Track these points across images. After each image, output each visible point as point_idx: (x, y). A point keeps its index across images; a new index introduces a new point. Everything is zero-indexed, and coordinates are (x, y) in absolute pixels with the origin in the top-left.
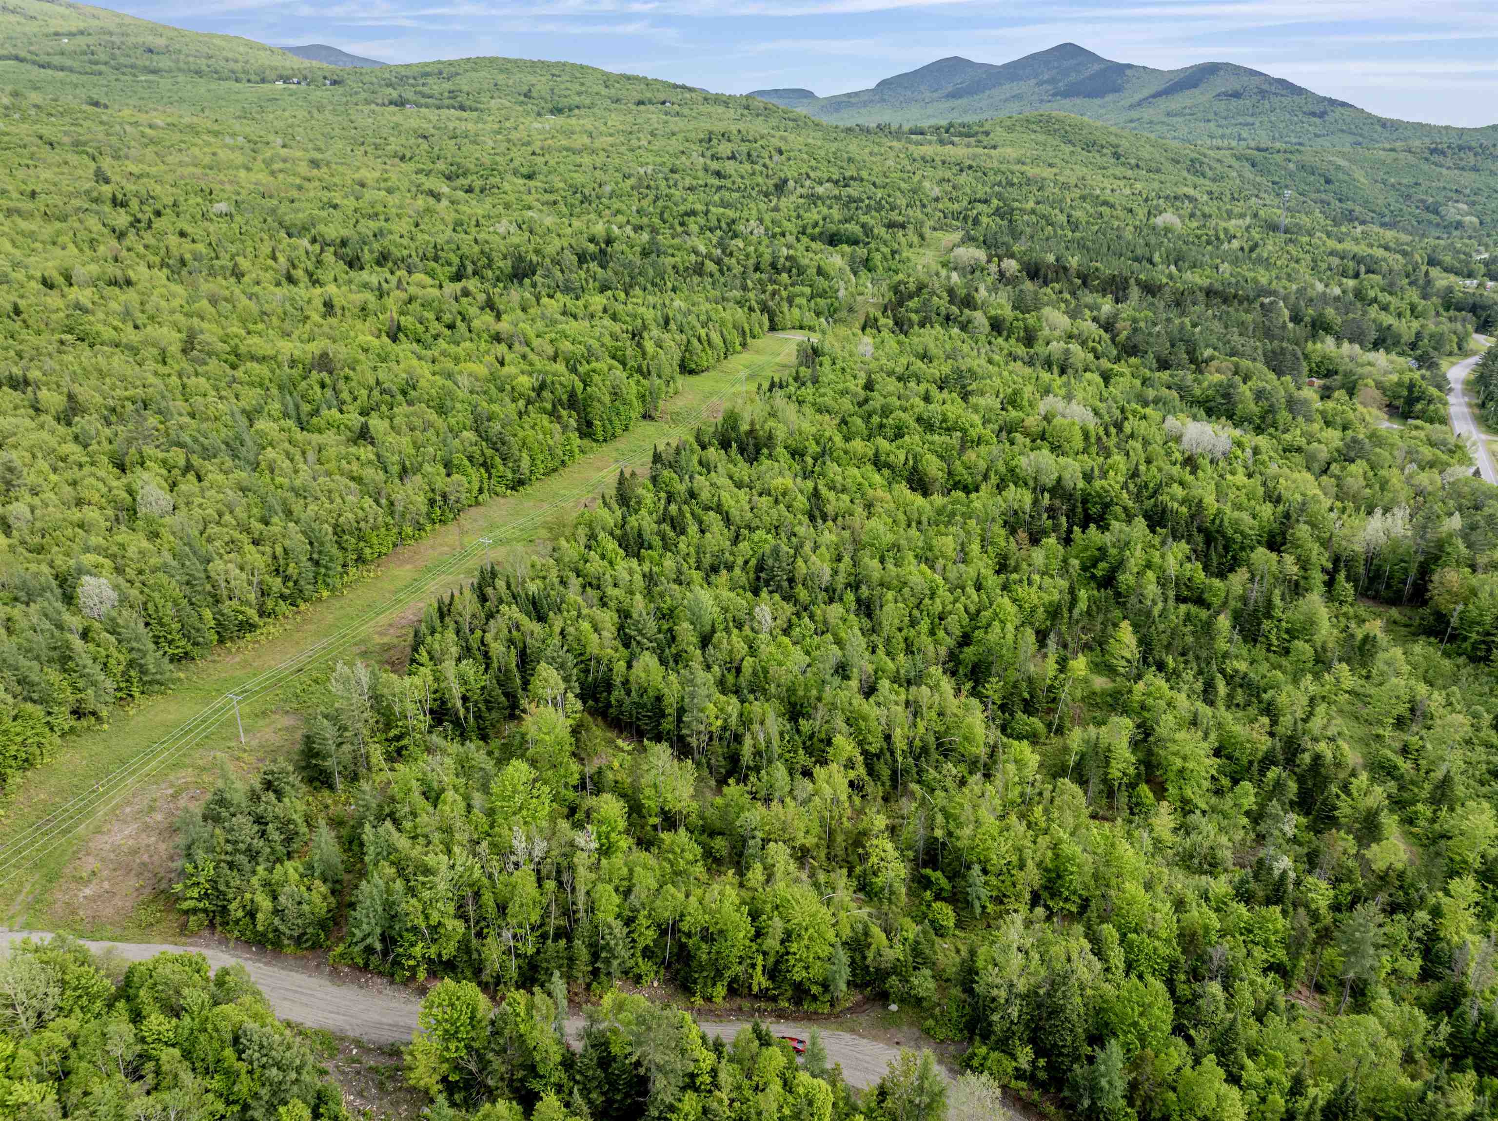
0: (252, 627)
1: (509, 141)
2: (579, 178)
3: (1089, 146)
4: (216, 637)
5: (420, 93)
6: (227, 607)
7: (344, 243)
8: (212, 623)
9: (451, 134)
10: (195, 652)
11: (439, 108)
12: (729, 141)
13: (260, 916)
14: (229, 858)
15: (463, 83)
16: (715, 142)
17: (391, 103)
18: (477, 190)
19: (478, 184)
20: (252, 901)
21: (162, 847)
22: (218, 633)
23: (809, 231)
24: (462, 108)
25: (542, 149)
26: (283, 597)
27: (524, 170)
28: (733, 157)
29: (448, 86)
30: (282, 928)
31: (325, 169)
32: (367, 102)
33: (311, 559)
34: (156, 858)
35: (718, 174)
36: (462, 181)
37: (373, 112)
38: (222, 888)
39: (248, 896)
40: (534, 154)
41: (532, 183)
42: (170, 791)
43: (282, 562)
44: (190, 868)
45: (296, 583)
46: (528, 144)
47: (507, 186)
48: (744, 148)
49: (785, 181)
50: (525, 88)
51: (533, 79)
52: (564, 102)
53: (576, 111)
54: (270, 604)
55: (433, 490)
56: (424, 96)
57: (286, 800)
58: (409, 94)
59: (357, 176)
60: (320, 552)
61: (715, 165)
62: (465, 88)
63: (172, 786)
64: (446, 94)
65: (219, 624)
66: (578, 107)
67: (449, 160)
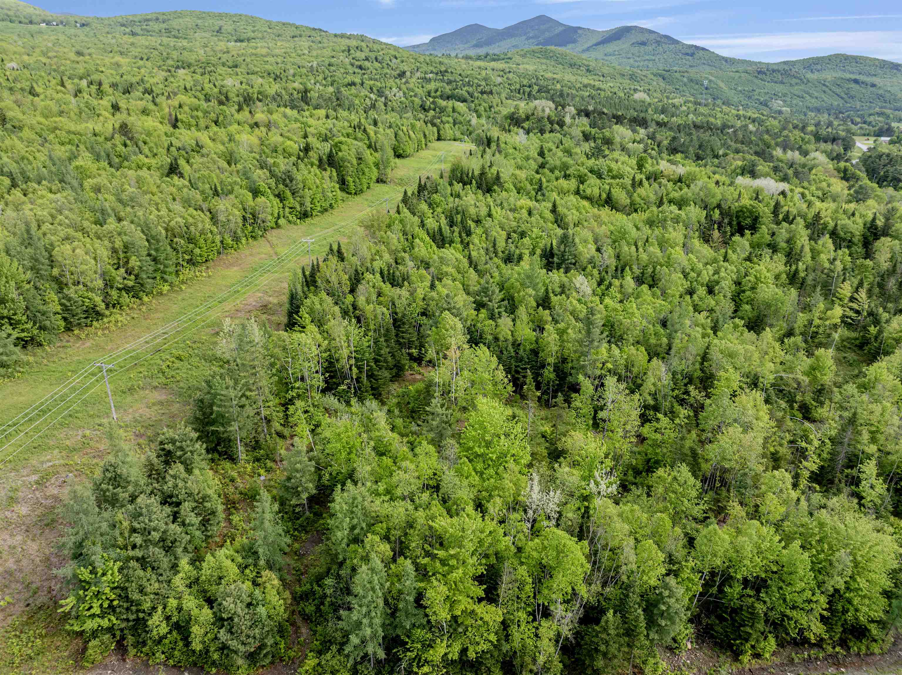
0: (99, 315)
3: (571, 66)
4: (62, 323)
5: (145, 29)
6: (71, 292)
8: (59, 308)
10: (42, 337)
12: (361, 51)
13: (196, 630)
14: (138, 553)
15: (175, 24)
16: (352, 51)
17: (126, 34)
20: (180, 609)
21: (33, 547)
22: (65, 319)
23: (433, 94)
24: (176, 38)
25: (238, 55)
26: (127, 289)
27: (230, 64)
28: (367, 59)
29: (164, 26)
30: (233, 644)
33: (149, 255)
34: (25, 562)
35: (360, 67)
38: (136, 596)
39: (173, 603)
40: (233, 56)
42: (34, 478)
43: (122, 255)
44: (85, 574)
45: (137, 276)
48: (373, 55)
49: (404, 73)
50: (218, 28)
51: (221, 23)
52: (244, 36)
54: (114, 293)
55: (244, 209)
56: (148, 31)
57: (196, 472)
58: (137, 30)
60: (157, 250)
61: (357, 63)
62: (176, 27)
63: (35, 471)
64: (163, 31)
65: (65, 308)
67: (176, 59)
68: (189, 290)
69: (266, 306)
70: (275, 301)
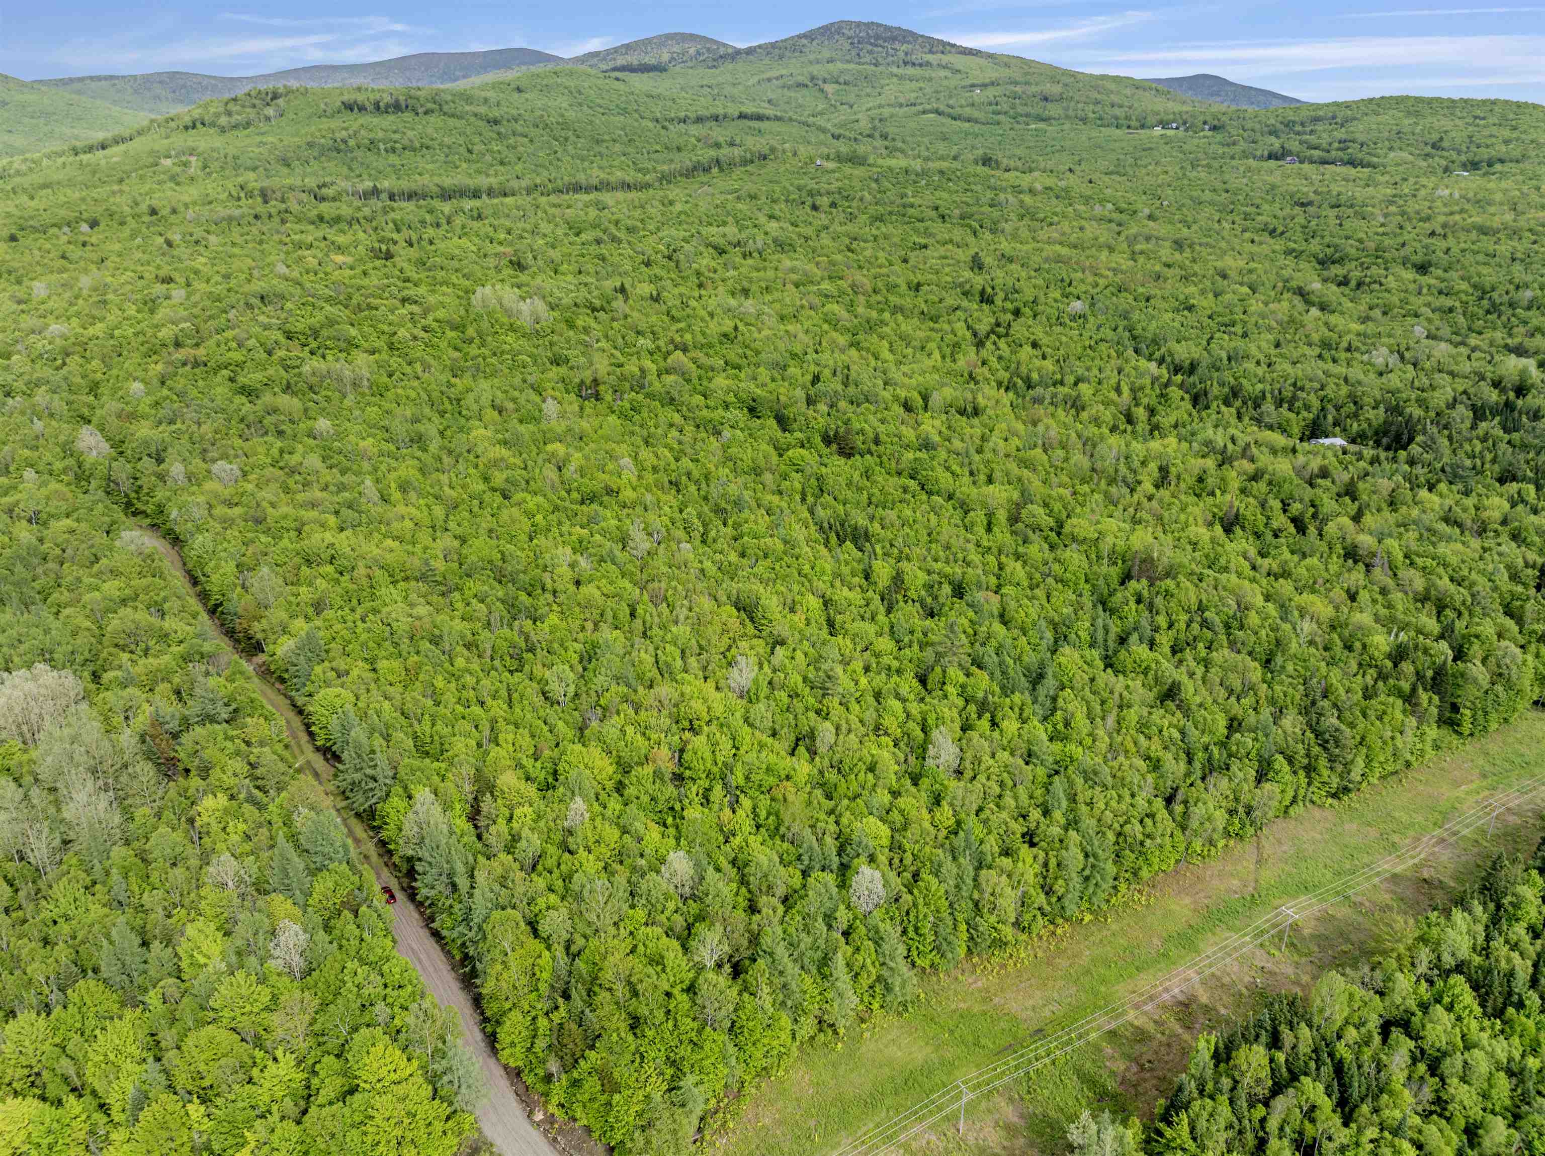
1: (1403, 214)
2: (1489, 275)
5: (1306, 142)
7: (1193, 368)
9: (1334, 201)
11: (1324, 162)
15: (1358, 130)
17: (1270, 157)
18: (1353, 283)
19: (1356, 275)
24: (1352, 163)
25: (1444, 226)
26: (1043, 914)
27: (1418, 259)
29: (1341, 134)
31: (1187, 253)
32: (1245, 155)
33: (1082, 875)
36: (1337, 270)
37: (1249, 169)
40: (1433, 234)
41: (1425, 280)
43: (1051, 875)
45: (1060, 899)
46: (1428, 219)
47: (1391, 282)
50: (1435, 136)
51: (1446, 123)
52: (1484, 154)
53: (1498, 167)
54: (1027, 918)
55: (1237, 800)
56: (1310, 146)
58: (1294, 145)
59: (1219, 264)
60: (1093, 867)
62: (1361, 137)
64: (1336, 145)
65: (972, 938)
66: (1502, 161)
67: (1327, 240)
68: (1114, 927)
69: (1187, 1006)
70: (1204, 999)
